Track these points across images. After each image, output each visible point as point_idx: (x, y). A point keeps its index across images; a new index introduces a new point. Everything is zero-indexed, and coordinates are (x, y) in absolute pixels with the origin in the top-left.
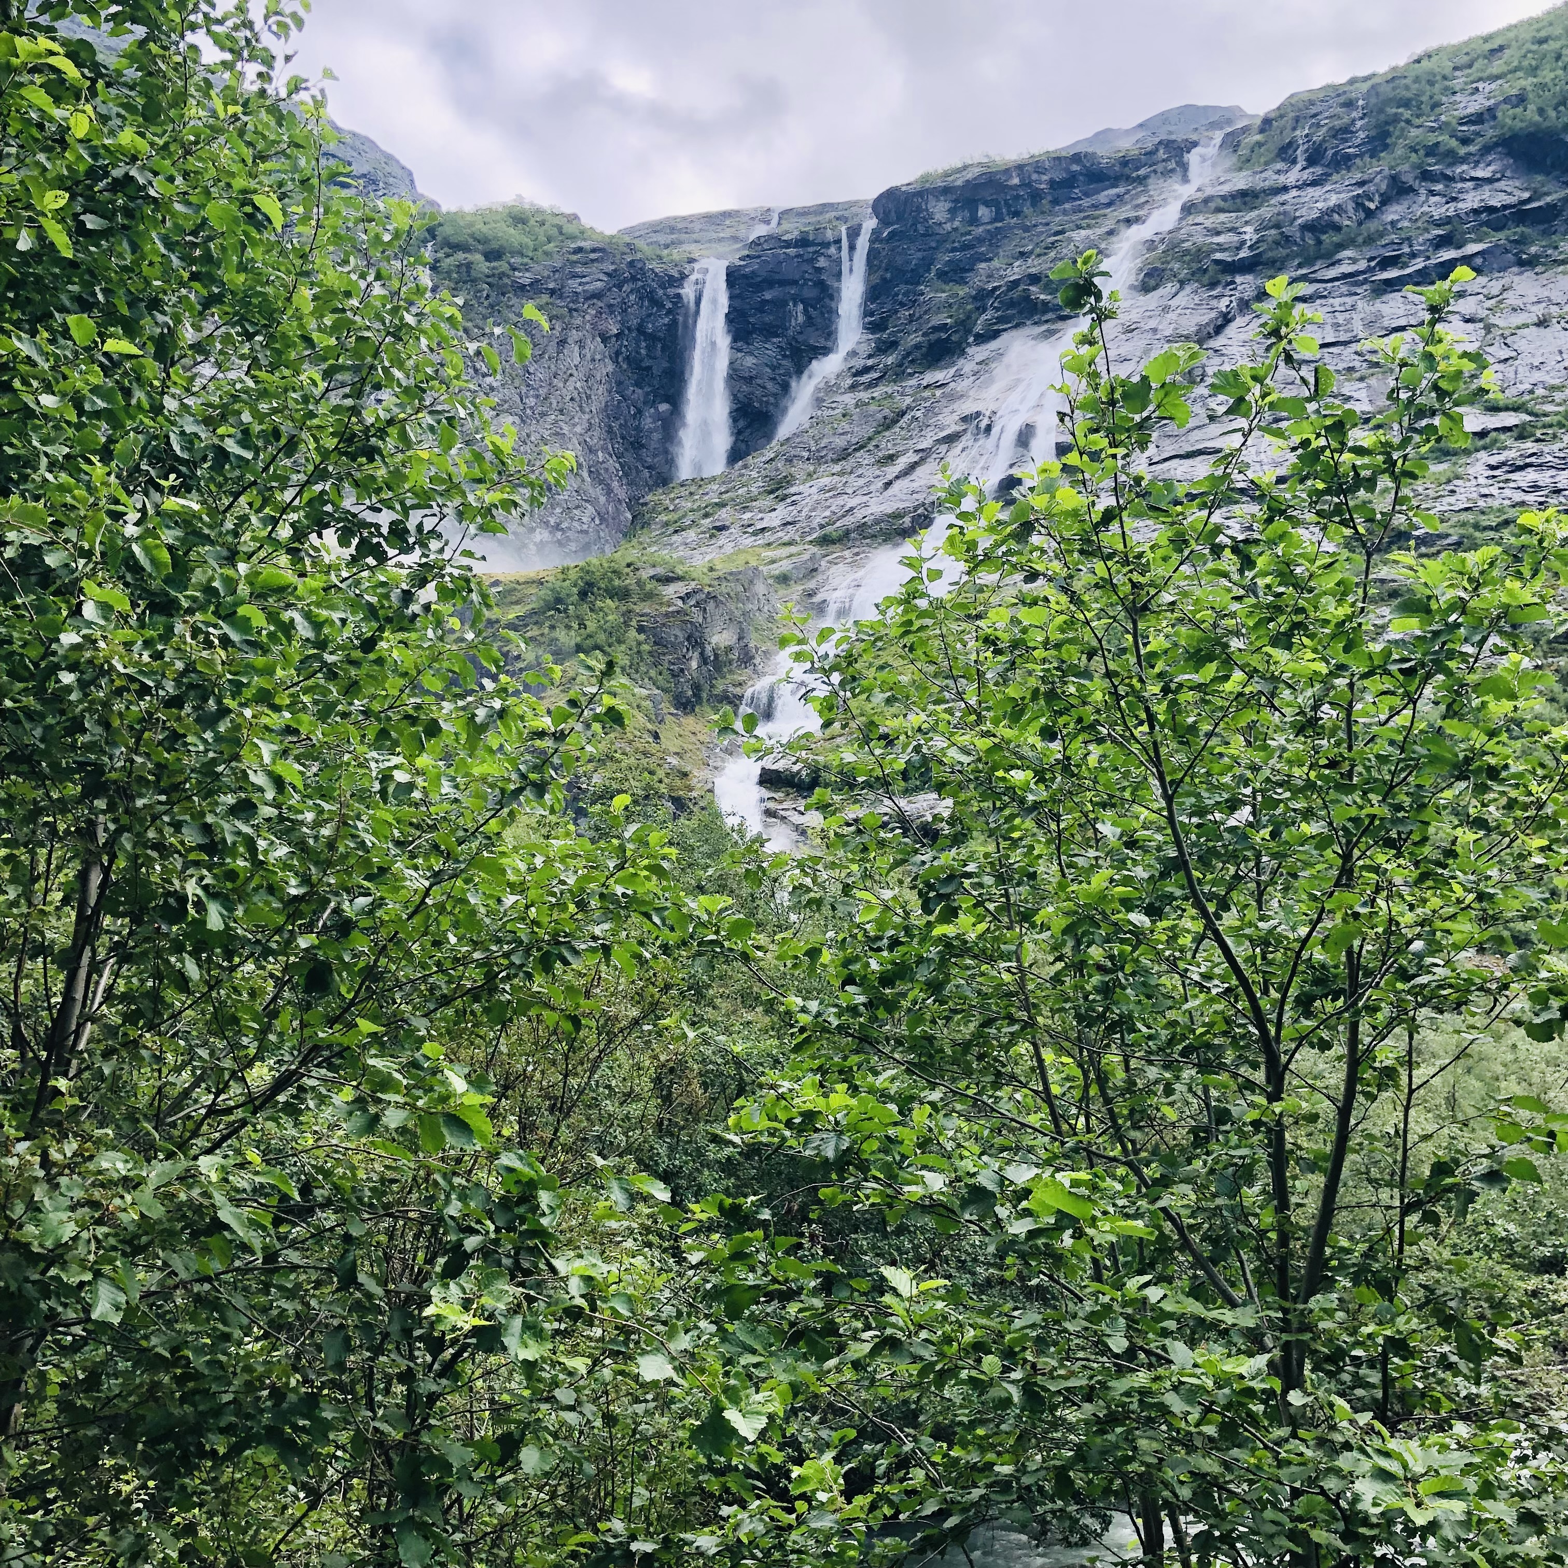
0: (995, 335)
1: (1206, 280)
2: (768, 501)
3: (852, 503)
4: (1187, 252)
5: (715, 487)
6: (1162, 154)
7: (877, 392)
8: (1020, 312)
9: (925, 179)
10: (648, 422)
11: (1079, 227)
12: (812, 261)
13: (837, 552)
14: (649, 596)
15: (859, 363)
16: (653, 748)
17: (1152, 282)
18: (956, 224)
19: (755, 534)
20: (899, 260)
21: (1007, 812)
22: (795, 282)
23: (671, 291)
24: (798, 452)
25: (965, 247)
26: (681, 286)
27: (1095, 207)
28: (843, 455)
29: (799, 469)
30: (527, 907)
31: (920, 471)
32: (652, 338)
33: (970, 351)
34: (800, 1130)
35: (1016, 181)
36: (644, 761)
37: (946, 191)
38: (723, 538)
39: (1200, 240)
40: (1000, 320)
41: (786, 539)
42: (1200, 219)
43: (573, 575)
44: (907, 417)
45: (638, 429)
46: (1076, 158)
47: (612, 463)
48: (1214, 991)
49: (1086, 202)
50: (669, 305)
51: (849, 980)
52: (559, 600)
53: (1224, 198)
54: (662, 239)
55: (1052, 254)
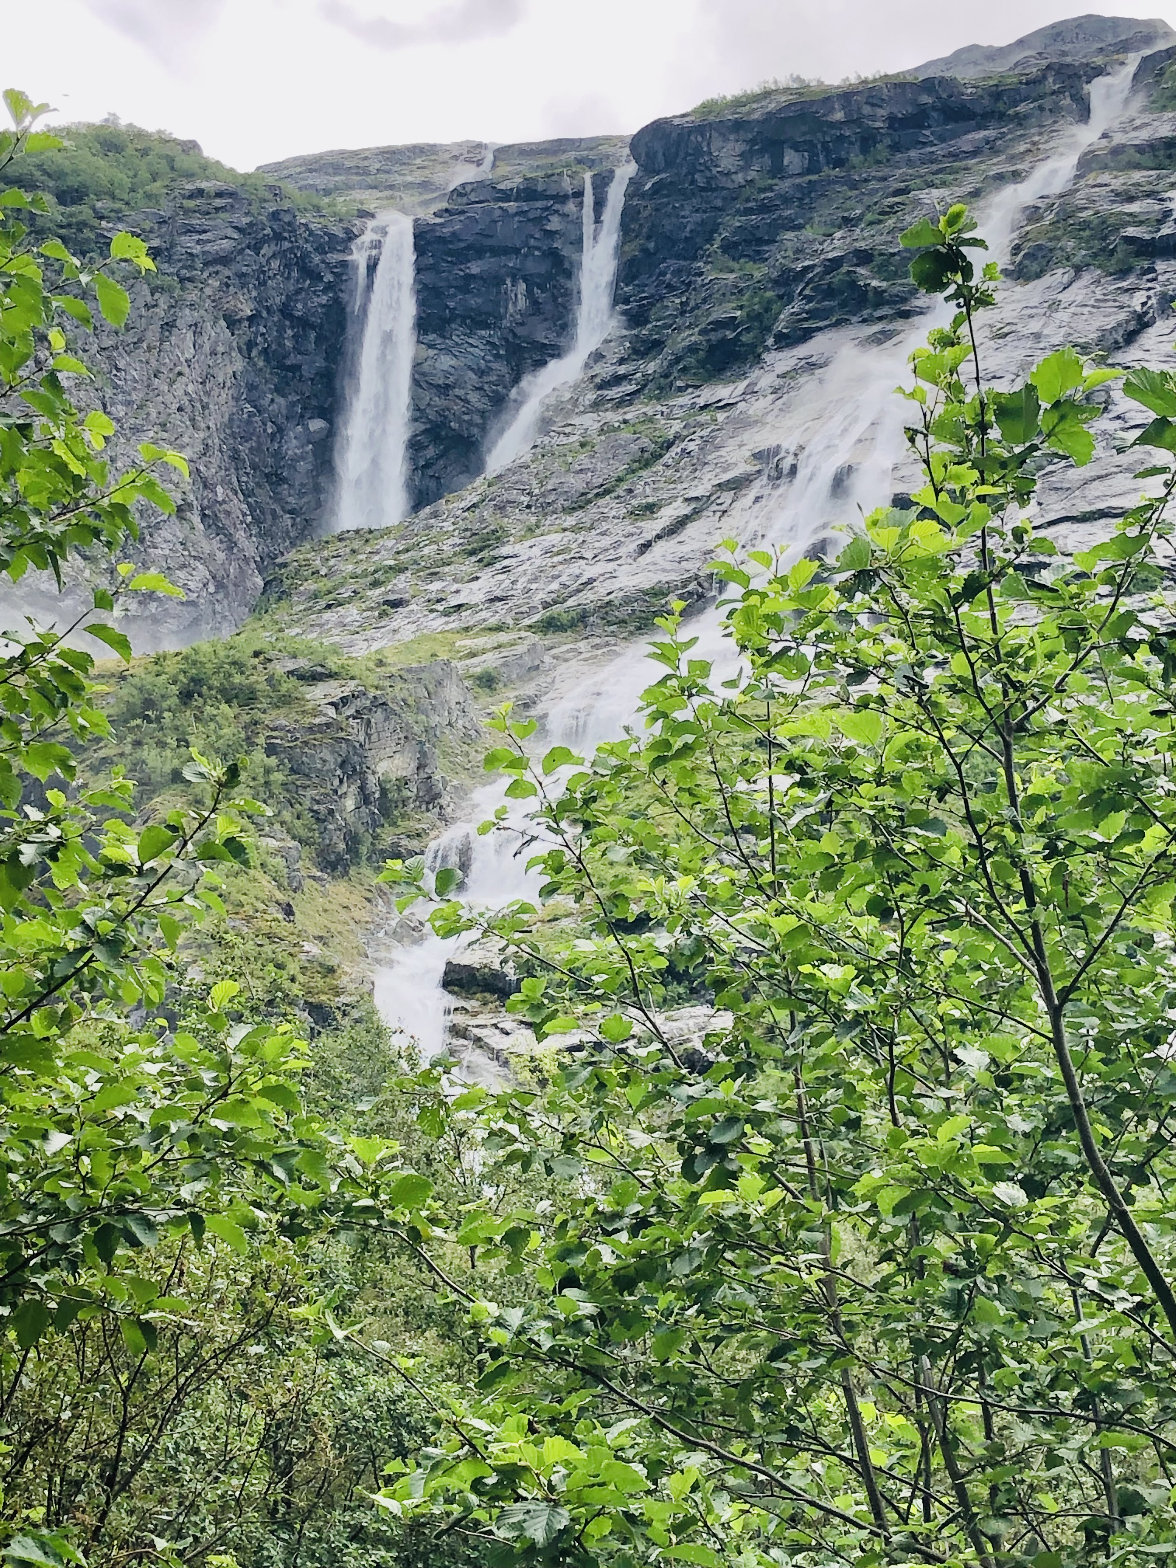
0: (806, 335)
1: (1113, 264)
2: (468, 566)
3: (591, 572)
4: (1085, 225)
5: (390, 543)
6: (1051, 84)
7: (632, 413)
8: (843, 305)
9: (707, 108)
10: (292, 446)
11: (932, 185)
12: (538, 221)
13: (565, 643)
14: (286, 700)
15: (604, 370)
16: (283, 928)
17: (1035, 267)
18: (752, 175)
19: (446, 613)
20: (668, 225)
21: (813, 1030)
22: (516, 251)
23: (333, 257)
24: (514, 495)
25: (764, 208)
26: (347, 250)
27: (955, 156)
28: (580, 503)
29: (516, 521)
30: (78, 1155)
31: (692, 530)
32: (303, 323)
33: (768, 357)
34: (492, 1496)
35: (839, 116)
36: (268, 949)
37: (738, 126)
38: (398, 619)
39: (1105, 207)
40: (813, 315)
41: (493, 621)
42: (1105, 178)
43: (172, 667)
44: (675, 450)
45: (277, 455)
46: (929, 85)
47: (238, 506)
48: (1119, 1307)
49: (939, 150)
50: (328, 277)
51: (569, 1281)
52: (149, 703)
53: (1140, 149)
54: (321, 180)
55: (891, 222)
